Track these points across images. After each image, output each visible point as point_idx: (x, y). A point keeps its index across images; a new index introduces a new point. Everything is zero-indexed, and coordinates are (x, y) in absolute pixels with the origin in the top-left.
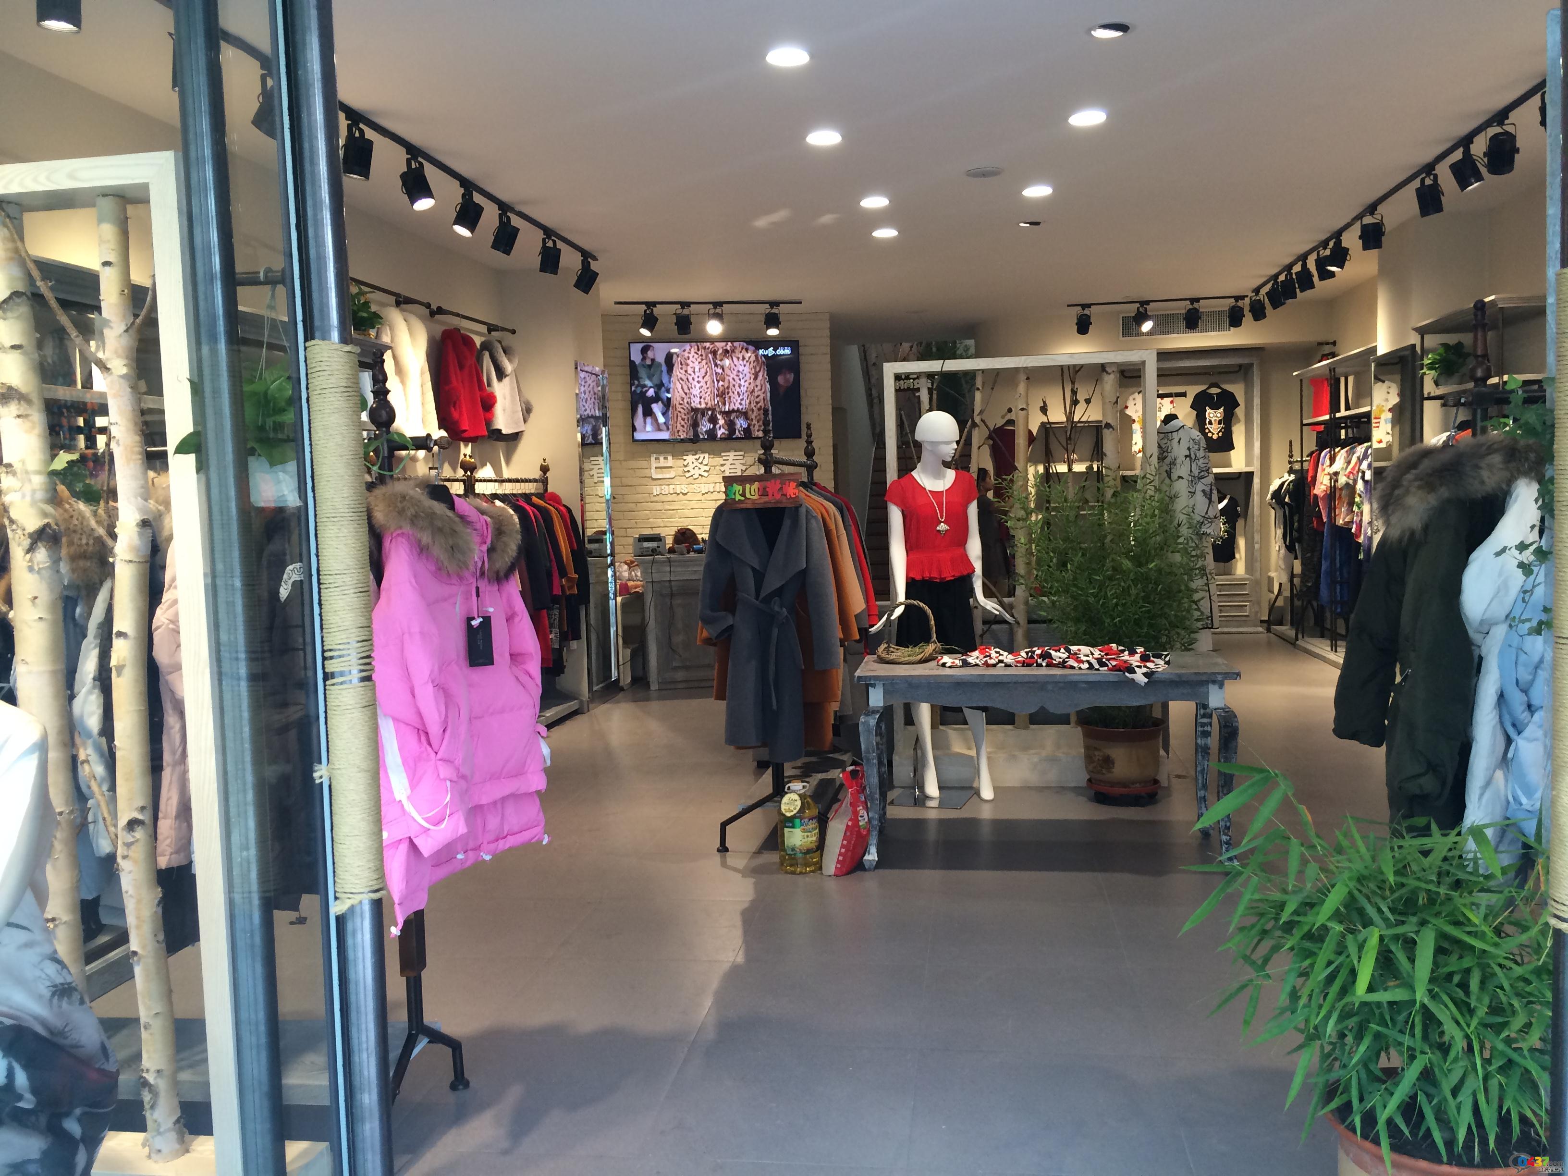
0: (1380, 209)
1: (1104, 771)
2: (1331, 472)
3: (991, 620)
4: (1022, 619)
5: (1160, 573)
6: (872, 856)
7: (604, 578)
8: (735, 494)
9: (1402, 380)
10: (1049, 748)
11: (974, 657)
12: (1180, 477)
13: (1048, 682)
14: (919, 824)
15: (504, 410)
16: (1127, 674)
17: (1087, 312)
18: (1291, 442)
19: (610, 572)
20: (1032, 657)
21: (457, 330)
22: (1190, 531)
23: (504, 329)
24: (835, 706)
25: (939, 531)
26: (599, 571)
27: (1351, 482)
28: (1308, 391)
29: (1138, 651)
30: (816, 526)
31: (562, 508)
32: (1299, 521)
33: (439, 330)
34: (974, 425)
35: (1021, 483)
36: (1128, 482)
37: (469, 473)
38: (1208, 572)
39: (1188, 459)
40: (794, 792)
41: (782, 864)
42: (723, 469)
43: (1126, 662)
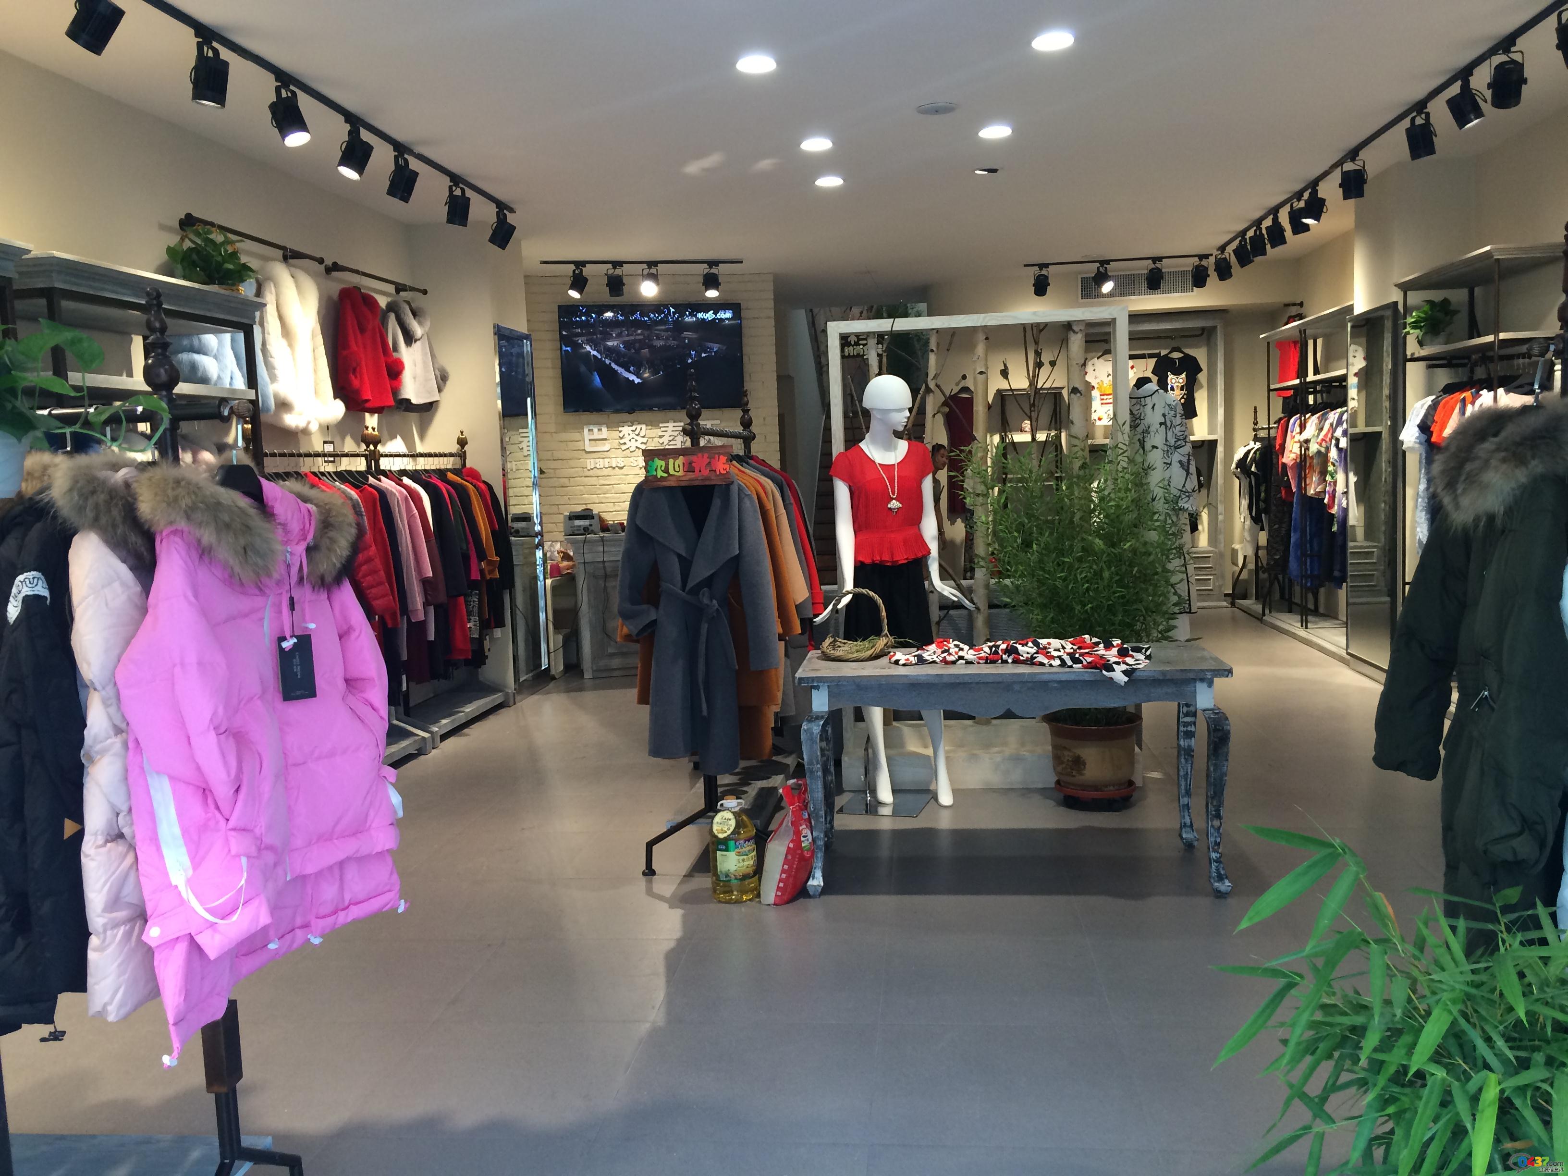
0: (1363, 154)
1: (1074, 773)
2: (1302, 440)
3: (947, 606)
4: (983, 604)
5: (1135, 554)
6: (817, 881)
7: (533, 559)
8: (656, 470)
9: (1367, 342)
10: (1012, 746)
11: (931, 652)
12: (1154, 447)
13: (1014, 682)
14: (871, 836)
15: (415, 378)
16: (1104, 672)
17: (1044, 272)
18: (1255, 408)
19: (539, 554)
20: (996, 653)
21: (357, 289)
22: (1166, 506)
23: (412, 289)
24: (776, 709)
25: (890, 509)
26: (527, 551)
27: (1323, 450)
28: (1276, 354)
29: (1115, 643)
30: (751, 508)
31: (482, 486)
32: (1266, 491)
33: (335, 288)
34: (928, 390)
35: (980, 455)
36: (1097, 451)
37: (372, 447)
38: (1185, 551)
39: (1163, 426)
40: (728, 809)
41: (715, 891)
42: (661, 441)
43: (1101, 657)
